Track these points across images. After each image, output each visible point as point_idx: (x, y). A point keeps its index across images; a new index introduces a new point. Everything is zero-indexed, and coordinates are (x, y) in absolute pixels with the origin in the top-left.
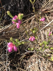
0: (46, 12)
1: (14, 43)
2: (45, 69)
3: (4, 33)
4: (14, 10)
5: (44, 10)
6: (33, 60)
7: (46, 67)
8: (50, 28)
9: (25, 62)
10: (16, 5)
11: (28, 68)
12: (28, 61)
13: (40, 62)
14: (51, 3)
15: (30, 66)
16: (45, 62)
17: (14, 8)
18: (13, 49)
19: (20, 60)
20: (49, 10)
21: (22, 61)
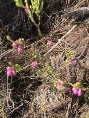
0: (58, 34)
1: (13, 67)
2: (55, 101)
3: (6, 58)
4: (20, 31)
5: (56, 31)
6: (42, 90)
7: (56, 99)
8: (62, 53)
9: (32, 94)
10: (22, 25)
11: (34, 100)
12: (35, 92)
13: (49, 93)
14: (64, 23)
15: (37, 98)
16: (55, 93)
17: (20, 28)
18: (12, 73)
19: (25, 91)
20: (62, 32)
21: (28, 92)
